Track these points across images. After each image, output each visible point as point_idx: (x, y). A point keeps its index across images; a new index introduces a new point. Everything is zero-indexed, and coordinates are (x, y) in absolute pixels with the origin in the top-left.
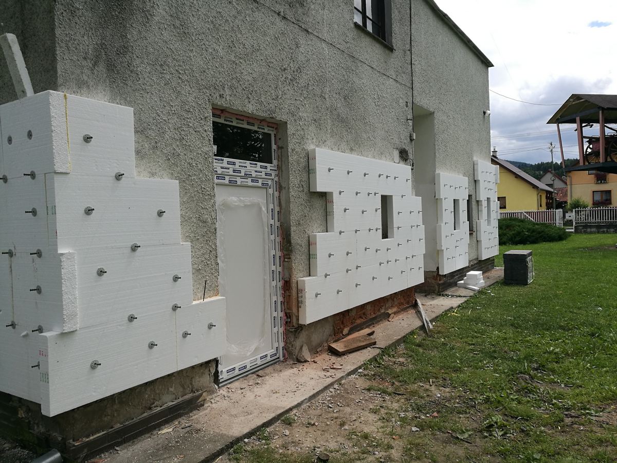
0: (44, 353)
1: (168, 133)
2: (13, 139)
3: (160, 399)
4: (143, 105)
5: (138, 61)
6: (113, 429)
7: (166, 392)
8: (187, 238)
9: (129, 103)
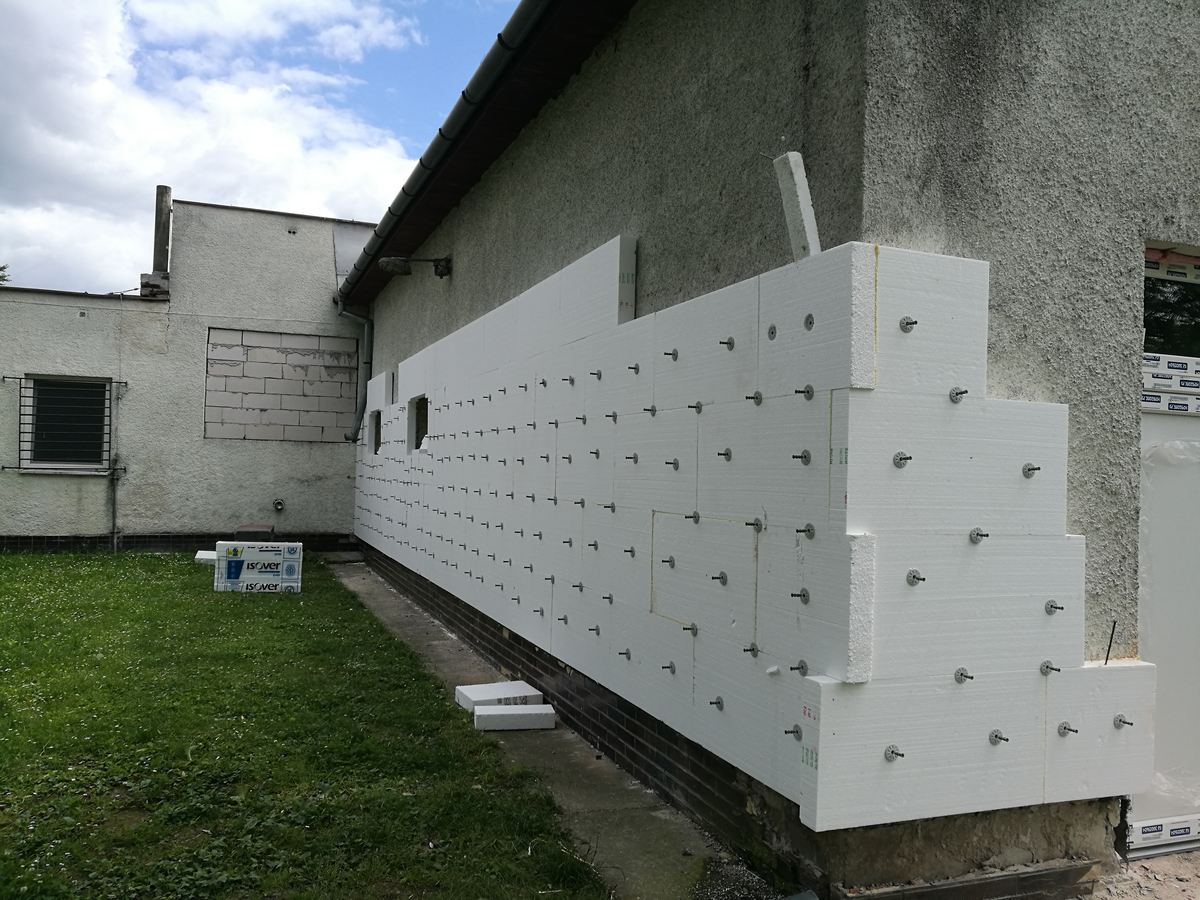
0: (811, 713)
1: (1049, 308)
2: (777, 331)
3: (1000, 853)
4: (1004, 254)
5: (1000, 169)
6: (912, 887)
7: (1013, 842)
8: (1075, 524)
9: (979, 254)
